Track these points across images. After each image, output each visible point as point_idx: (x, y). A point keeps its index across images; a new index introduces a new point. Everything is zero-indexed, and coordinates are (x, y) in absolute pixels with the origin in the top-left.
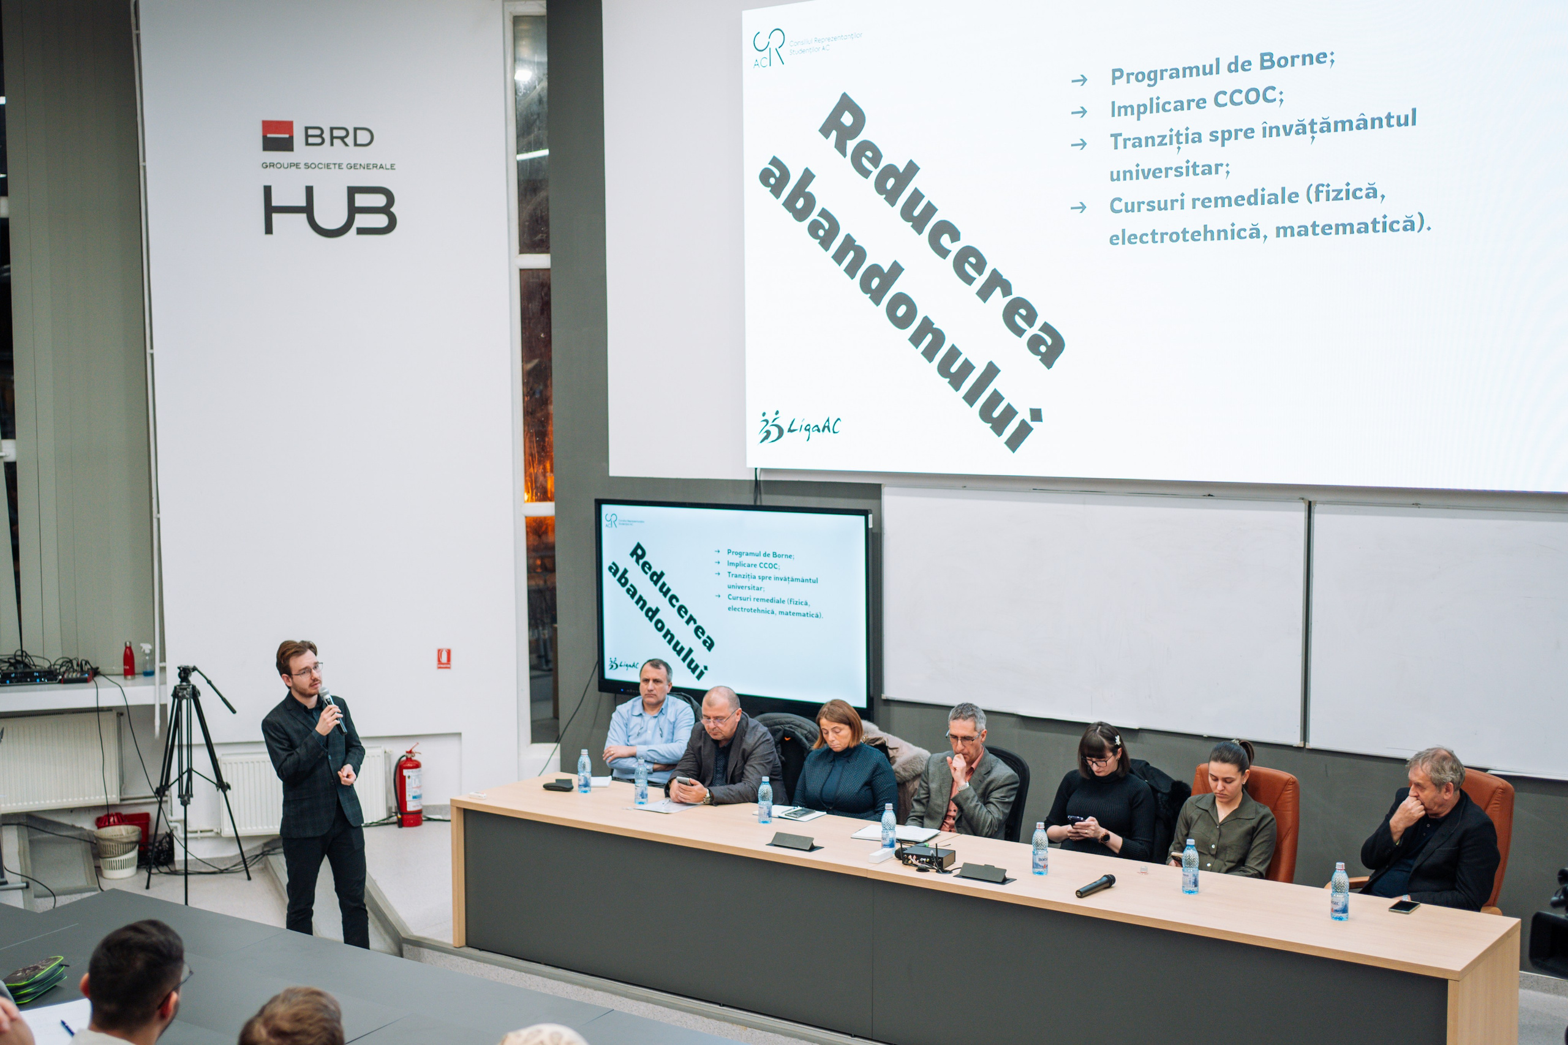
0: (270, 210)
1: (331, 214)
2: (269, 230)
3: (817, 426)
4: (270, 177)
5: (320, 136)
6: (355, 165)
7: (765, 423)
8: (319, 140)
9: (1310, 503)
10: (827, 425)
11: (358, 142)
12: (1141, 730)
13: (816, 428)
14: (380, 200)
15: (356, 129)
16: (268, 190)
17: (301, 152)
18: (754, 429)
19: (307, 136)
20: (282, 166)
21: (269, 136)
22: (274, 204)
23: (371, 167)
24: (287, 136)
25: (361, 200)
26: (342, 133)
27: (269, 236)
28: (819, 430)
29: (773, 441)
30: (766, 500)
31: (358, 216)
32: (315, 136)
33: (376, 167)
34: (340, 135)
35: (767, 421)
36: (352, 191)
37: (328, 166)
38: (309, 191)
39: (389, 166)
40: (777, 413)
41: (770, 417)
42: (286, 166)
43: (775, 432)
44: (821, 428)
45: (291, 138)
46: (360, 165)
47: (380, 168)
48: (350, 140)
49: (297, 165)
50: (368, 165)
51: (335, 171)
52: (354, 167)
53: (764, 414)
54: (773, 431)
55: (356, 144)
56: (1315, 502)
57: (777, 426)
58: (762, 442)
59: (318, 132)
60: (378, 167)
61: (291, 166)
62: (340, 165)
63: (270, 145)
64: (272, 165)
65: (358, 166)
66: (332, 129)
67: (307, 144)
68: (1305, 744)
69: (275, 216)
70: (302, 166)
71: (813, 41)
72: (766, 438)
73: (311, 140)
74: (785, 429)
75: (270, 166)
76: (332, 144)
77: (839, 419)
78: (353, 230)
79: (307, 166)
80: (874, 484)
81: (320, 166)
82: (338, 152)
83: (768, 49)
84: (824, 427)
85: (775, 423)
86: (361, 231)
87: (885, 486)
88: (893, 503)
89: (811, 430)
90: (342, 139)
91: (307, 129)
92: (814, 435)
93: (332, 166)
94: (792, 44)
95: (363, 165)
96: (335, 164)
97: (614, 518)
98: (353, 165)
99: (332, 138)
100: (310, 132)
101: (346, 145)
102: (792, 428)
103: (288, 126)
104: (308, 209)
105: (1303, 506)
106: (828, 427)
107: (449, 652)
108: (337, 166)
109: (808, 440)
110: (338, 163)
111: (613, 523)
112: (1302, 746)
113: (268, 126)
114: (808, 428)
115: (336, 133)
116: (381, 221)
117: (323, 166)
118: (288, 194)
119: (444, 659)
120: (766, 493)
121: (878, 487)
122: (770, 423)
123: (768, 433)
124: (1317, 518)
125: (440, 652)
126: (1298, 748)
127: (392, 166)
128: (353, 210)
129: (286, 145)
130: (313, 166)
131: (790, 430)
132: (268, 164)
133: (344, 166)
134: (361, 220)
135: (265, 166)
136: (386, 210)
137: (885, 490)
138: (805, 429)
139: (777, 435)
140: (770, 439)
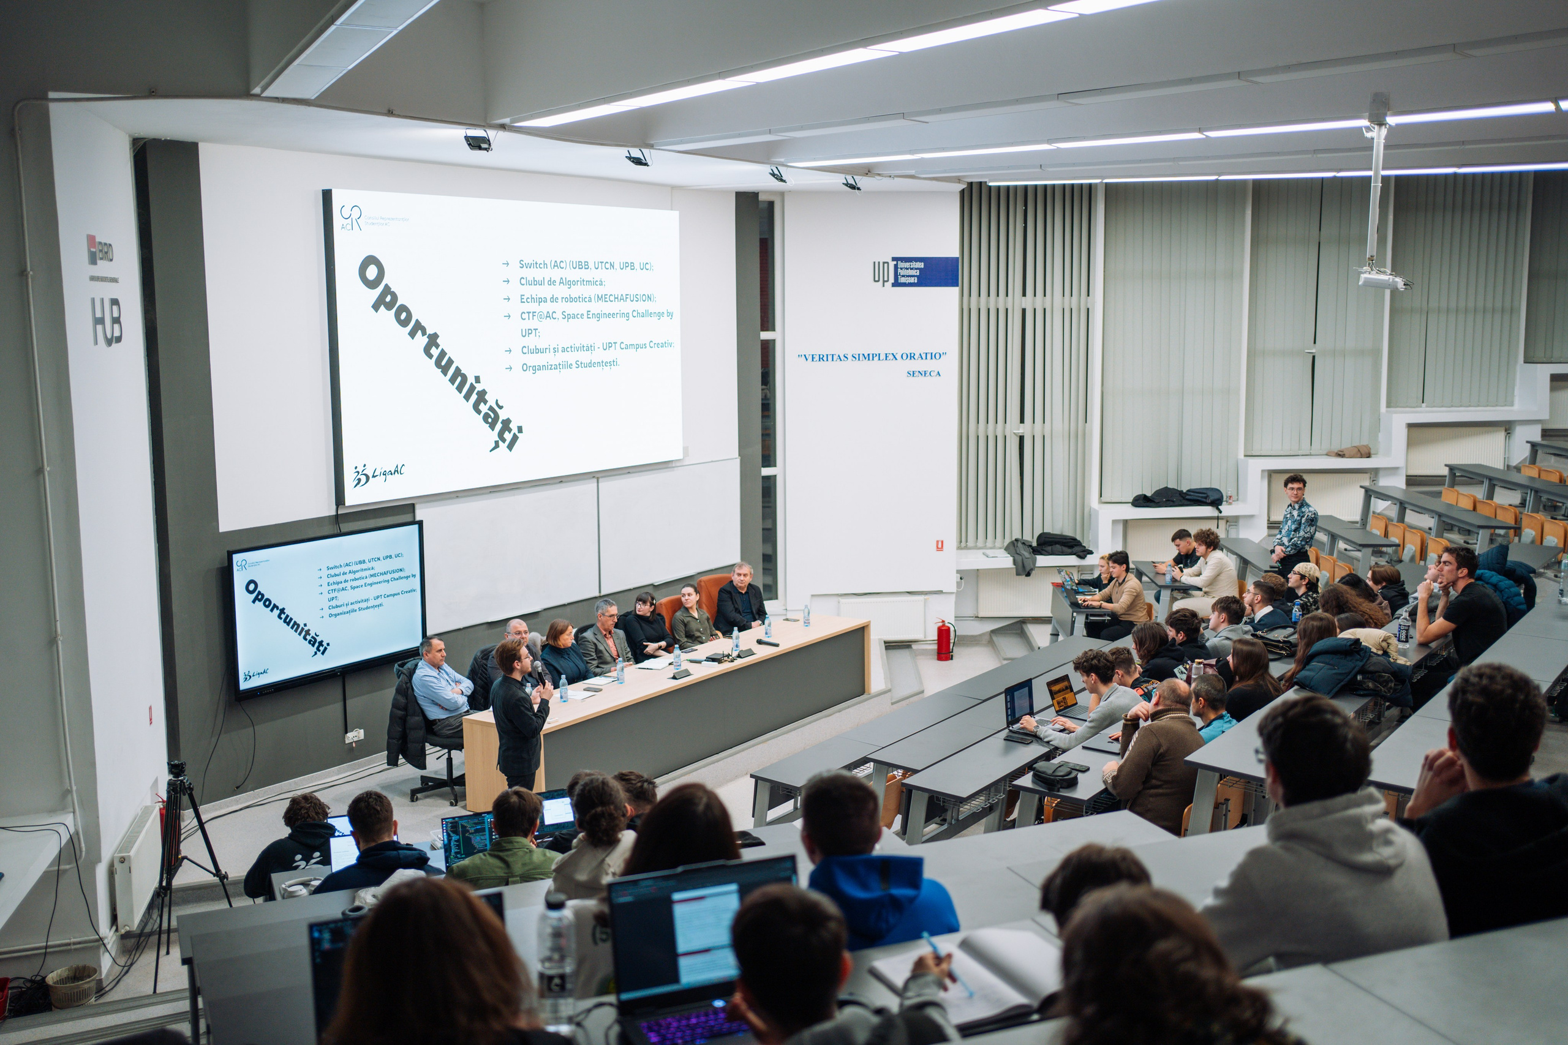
0: (95, 321)
3: (390, 471)
7: (357, 474)
9: (598, 479)
13: (390, 473)
14: (117, 312)
21: (90, 250)
22: (96, 315)
24: (95, 250)
28: (392, 474)
29: (362, 486)
30: (345, 527)
31: (114, 326)
32: (101, 251)
34: (106, 251)
35: (358, 472)
36: (111, 303)
40: (365, 466)
41: (360, 469)
43: (363, 479)
44: (393, 472)
53: (356, 468)
58: (356, 487)
59: (101, 248)
66: (104, 245)
69: (97, 327)
71: (380, 218)
72: (358, 483)
74: (371, 476)
77: (402, 465)
80: (409, 504)
83: (350, 219)
84: (395, 471)
85: (364, 473)
87: (418, 504)
89: (387, 475)
91: (99, 244)
92: (389, 477)
94: (365, 217)
97: (244, 562)
103: (94, 241)
104: (103, 320)
105: (595, 481)
106: (397, 471)
109: (384, 482)
111: (243, 567)
115: (105, 248)
116: (119, 330)
121: (413, 505)
122: (360, 473)
123: (359, 480)
124: (600, 485)
128: (113, 321)
131: (374, 476)
136: (119, 320)
137: (417, 507)
138: (384, 474)
139: (365, 480)
140: (362, 483)
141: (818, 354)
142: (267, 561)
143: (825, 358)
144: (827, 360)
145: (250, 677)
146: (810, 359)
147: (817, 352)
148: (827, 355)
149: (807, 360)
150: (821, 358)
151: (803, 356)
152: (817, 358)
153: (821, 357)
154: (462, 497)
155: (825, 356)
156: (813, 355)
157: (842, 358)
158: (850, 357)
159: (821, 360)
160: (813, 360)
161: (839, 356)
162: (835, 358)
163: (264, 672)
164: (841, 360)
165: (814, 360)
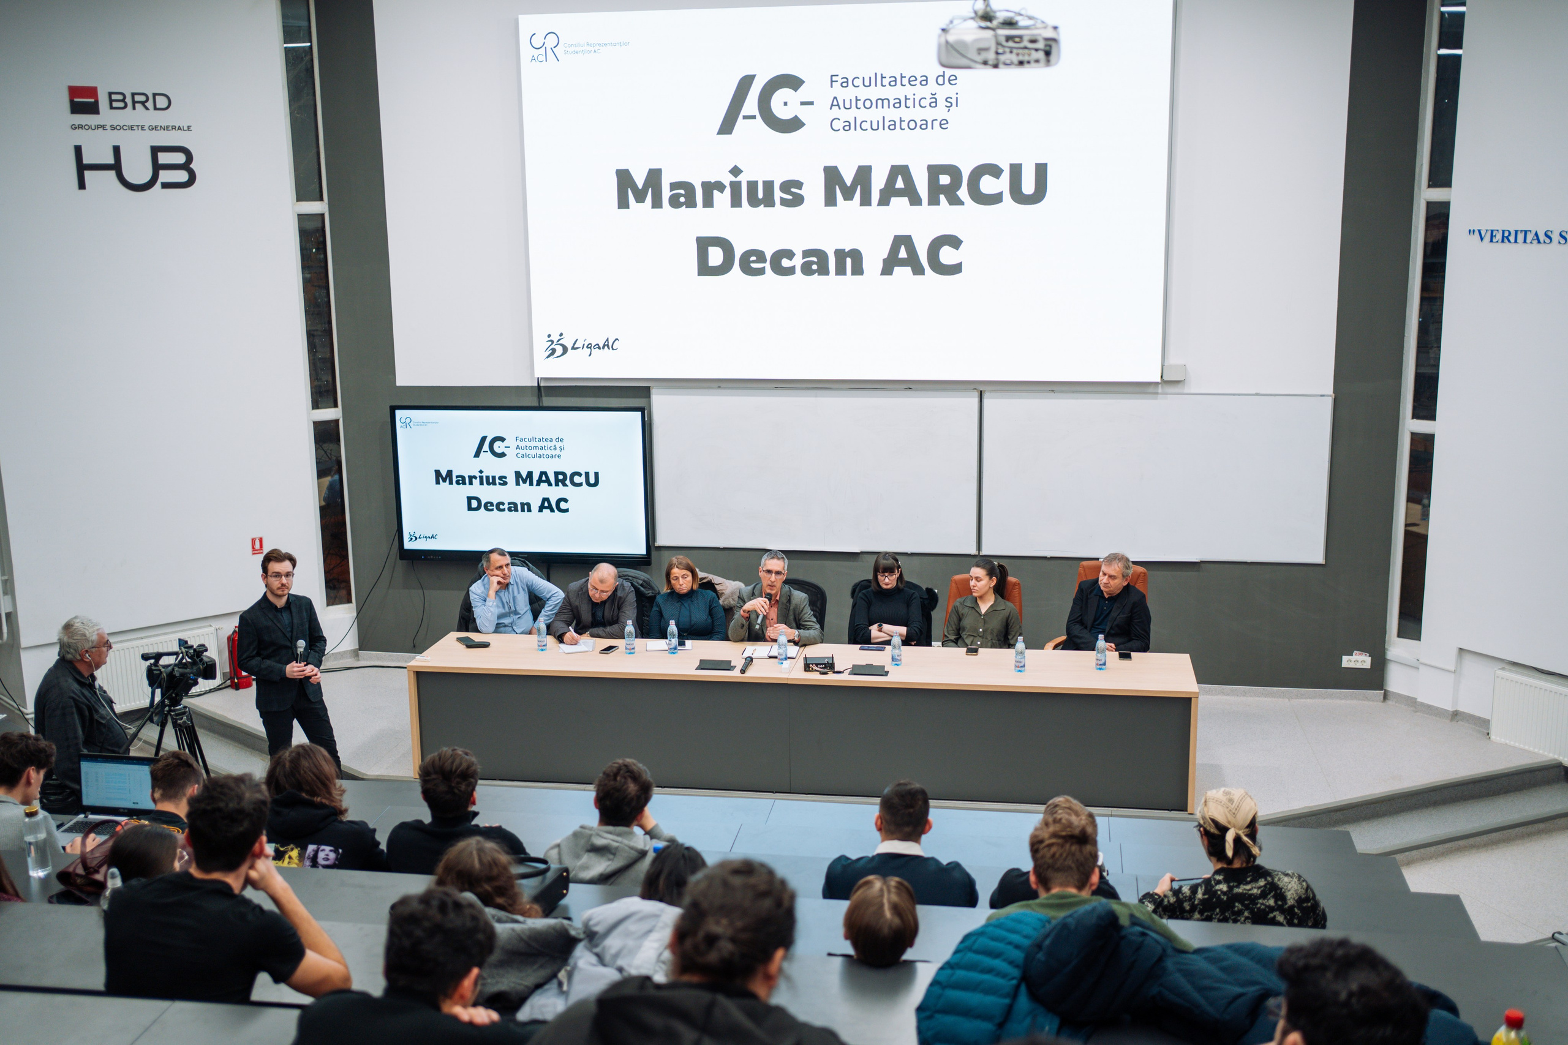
0: (82, 168)
1: (138, 169)
2: (82, 185)
3: (598, 345)
4: (80, 138)
5: (123, 100)
6: (156, 127)
7: (550, 343)
8: (121, 105)
9: (981, 391)
10: (606, 343)
11: (158, 106)
12: (862, 553)
13: (597, 346)
14: (180, 158)
15: (155, 95)
16: (78, 150)
17: (106, 115)
18: (540, 347)
19: (111, 101)
20: (90, 127)
21: (76, 100)
22: (85, 162)
23: (170, 128)
24: (93, 100)
25: (164, 158)
26: (143, 98)
27: (82, 191)
28: (599, 348)
29: (557, 357)
30: (547, 401)
31: (162, 173)
32: (118, 101)
33: (175, 128)
34: (140, 100)
35: (552, 342)
36: (155, 150)
37: (131, 128)
38: (117, 150)
39: (186, 128)
40: (561, 335)
41: (555, 338)
42: (93, 128)
43: (559, 350)
44: (601, 346)
45: (96, 102)
46: (161, 126)
47: (178, 129)
48: (150, 104)
49: (103, 127)
50: (167, 127)
51: (138, 133)
52: (155, 128)
53: (549, 336)
54: (557, 348)
55: (156, 108)
56: (985, 391)
57: (561, 345)
58: (547, 357)
59: (120, 97)
60: (177, 129)
61: (98, 128)
62: (142, 127)
63: (77, 108)
64: (80, 127)
65: (159, 128)
66: (133, 95)
67: (112, 108)
68: (979, 553)
69: (87, 173)
70: (108, 127)
71: (586, 44)
72: (552, 354)
73: (115, 104)
74: (569, 347)
75: (79, 127)
76: (134, 108)
77: (617, 339)
78: (158, 185)
79: (113, 128)
80: (642, 387)
81: (125, 128)
82: (139, 116)
83: (544, 47)
85: (560, 342)
86: (165, 186)
87: (653, 388)
88: (659, 402)
89: (592, 348)
90: (143, 103)
91: (110, 94)
92: (595, 352)
93: (135, 128)
94: (566, 45)
95: (163, 127)
96: (138, 126)
97: (408, 420)
98: (154, 127)
99: (134, 103)
100: (114, 97)
101: (147, 109)
102: (575, 347)
103: (92, 92)
104: (116, 167)
105: (976, 394)
106: (607, 345)
107: (261, 540)
108: (140, 128)
109: (590, 356)
110: (141, 125)
111: (407, 424)
112: (977, 554)
113: (74, 91)
114: (590, 346)
115: (137, 98)
116: (182, 176)
117: (127, 128)
118: (98, 152)
119: (257, 546)
120: (546, 396)
121: (647, 389)
122: (555, 343)
123: (554, 351)
124: (986, 401)
125: (253, 540)
126: (975, 556)
127: (189, 128)
128: (157, 167)
129: (93, 109)
130: (118, 128)
131: (573, 348)
132: (77, 126)
133: (146, 128)
134: (165, 176)
135: (74, 127)
136: (186, 166)
137: (653, 391)
138: (587, 347)
139: (562, 352)
140: (556, 355)
141: (1500, 228)
142: (436, 423)
143: (1512, 238)
144: (1516, 241)
145: (416, 538)
146: (1488, 238)
147: (1499, 226)
148: (1516, 232)
149: (1482, 239)
150: (1505, 238)
151: (1477, 233)
152: (1499, 237)
153: (1506, 234)
154: (725, 388)
155: (1513, 234)
156: (1492, 231)
157: (1542, 237)
158: (1556, 237)
159: (1506, 240)
160: (1491, 241)
161: (1536, 234)
162: (1530, 237)
163: (432, 537)
164: (1539, 242)
165: (1494, 240)
